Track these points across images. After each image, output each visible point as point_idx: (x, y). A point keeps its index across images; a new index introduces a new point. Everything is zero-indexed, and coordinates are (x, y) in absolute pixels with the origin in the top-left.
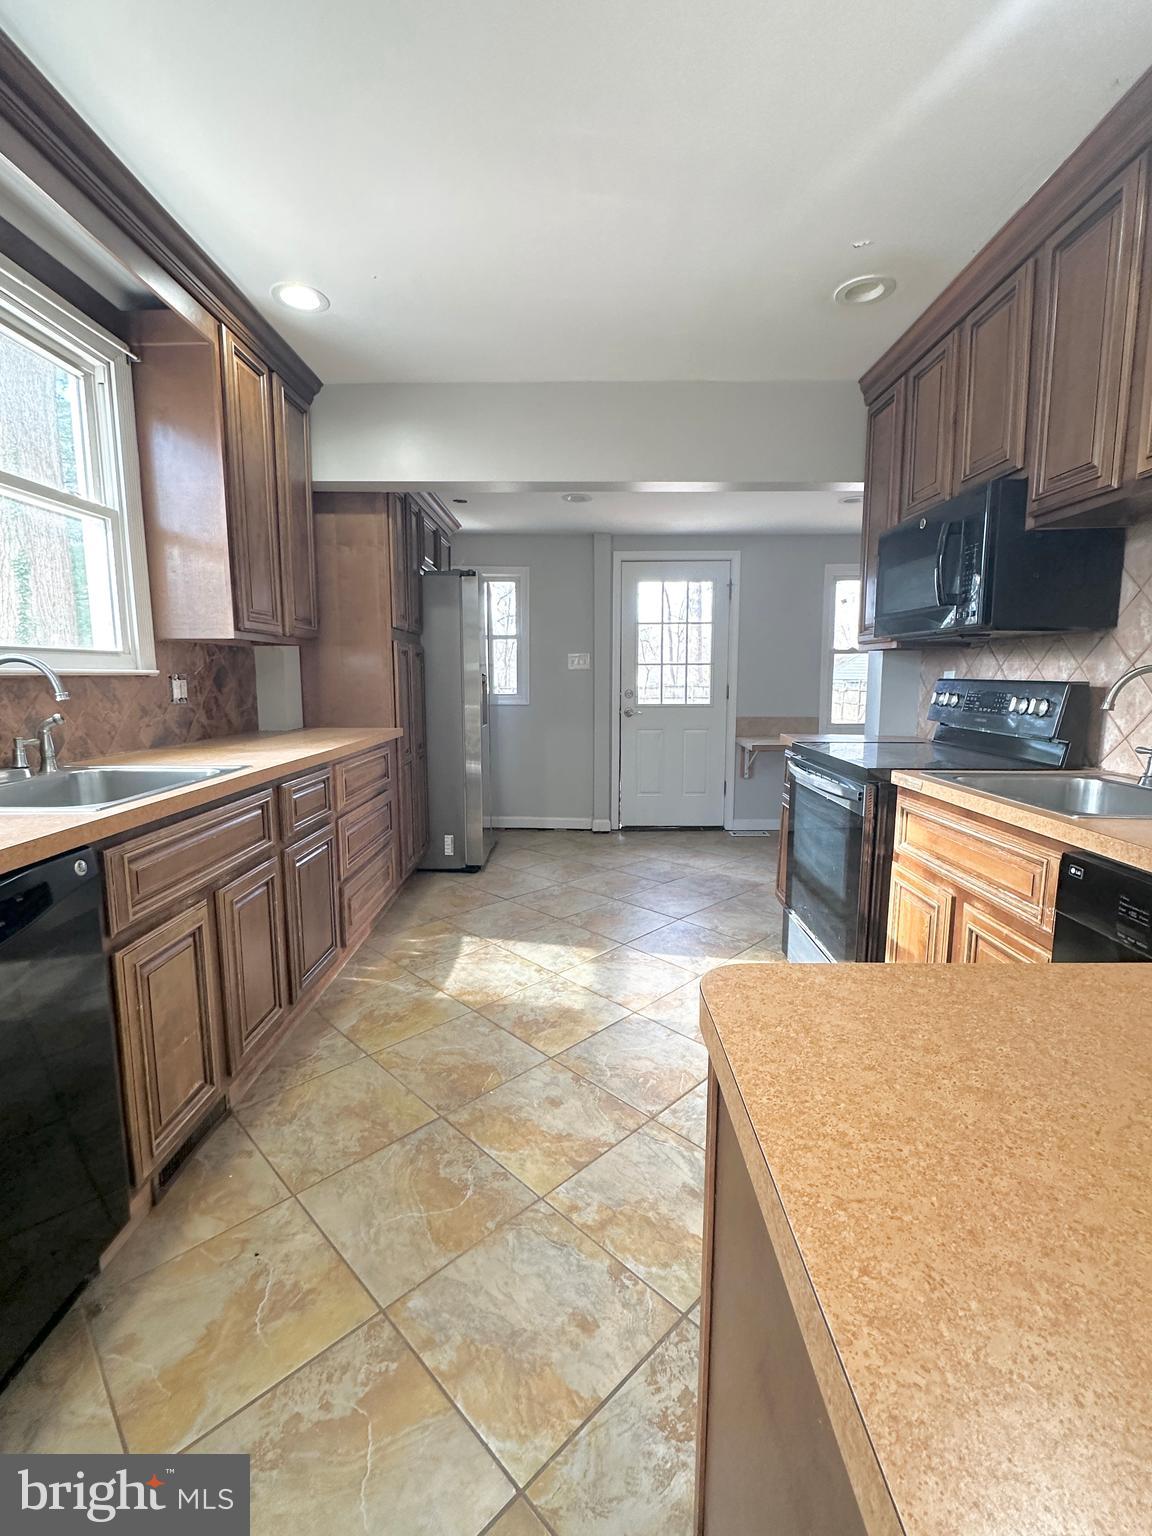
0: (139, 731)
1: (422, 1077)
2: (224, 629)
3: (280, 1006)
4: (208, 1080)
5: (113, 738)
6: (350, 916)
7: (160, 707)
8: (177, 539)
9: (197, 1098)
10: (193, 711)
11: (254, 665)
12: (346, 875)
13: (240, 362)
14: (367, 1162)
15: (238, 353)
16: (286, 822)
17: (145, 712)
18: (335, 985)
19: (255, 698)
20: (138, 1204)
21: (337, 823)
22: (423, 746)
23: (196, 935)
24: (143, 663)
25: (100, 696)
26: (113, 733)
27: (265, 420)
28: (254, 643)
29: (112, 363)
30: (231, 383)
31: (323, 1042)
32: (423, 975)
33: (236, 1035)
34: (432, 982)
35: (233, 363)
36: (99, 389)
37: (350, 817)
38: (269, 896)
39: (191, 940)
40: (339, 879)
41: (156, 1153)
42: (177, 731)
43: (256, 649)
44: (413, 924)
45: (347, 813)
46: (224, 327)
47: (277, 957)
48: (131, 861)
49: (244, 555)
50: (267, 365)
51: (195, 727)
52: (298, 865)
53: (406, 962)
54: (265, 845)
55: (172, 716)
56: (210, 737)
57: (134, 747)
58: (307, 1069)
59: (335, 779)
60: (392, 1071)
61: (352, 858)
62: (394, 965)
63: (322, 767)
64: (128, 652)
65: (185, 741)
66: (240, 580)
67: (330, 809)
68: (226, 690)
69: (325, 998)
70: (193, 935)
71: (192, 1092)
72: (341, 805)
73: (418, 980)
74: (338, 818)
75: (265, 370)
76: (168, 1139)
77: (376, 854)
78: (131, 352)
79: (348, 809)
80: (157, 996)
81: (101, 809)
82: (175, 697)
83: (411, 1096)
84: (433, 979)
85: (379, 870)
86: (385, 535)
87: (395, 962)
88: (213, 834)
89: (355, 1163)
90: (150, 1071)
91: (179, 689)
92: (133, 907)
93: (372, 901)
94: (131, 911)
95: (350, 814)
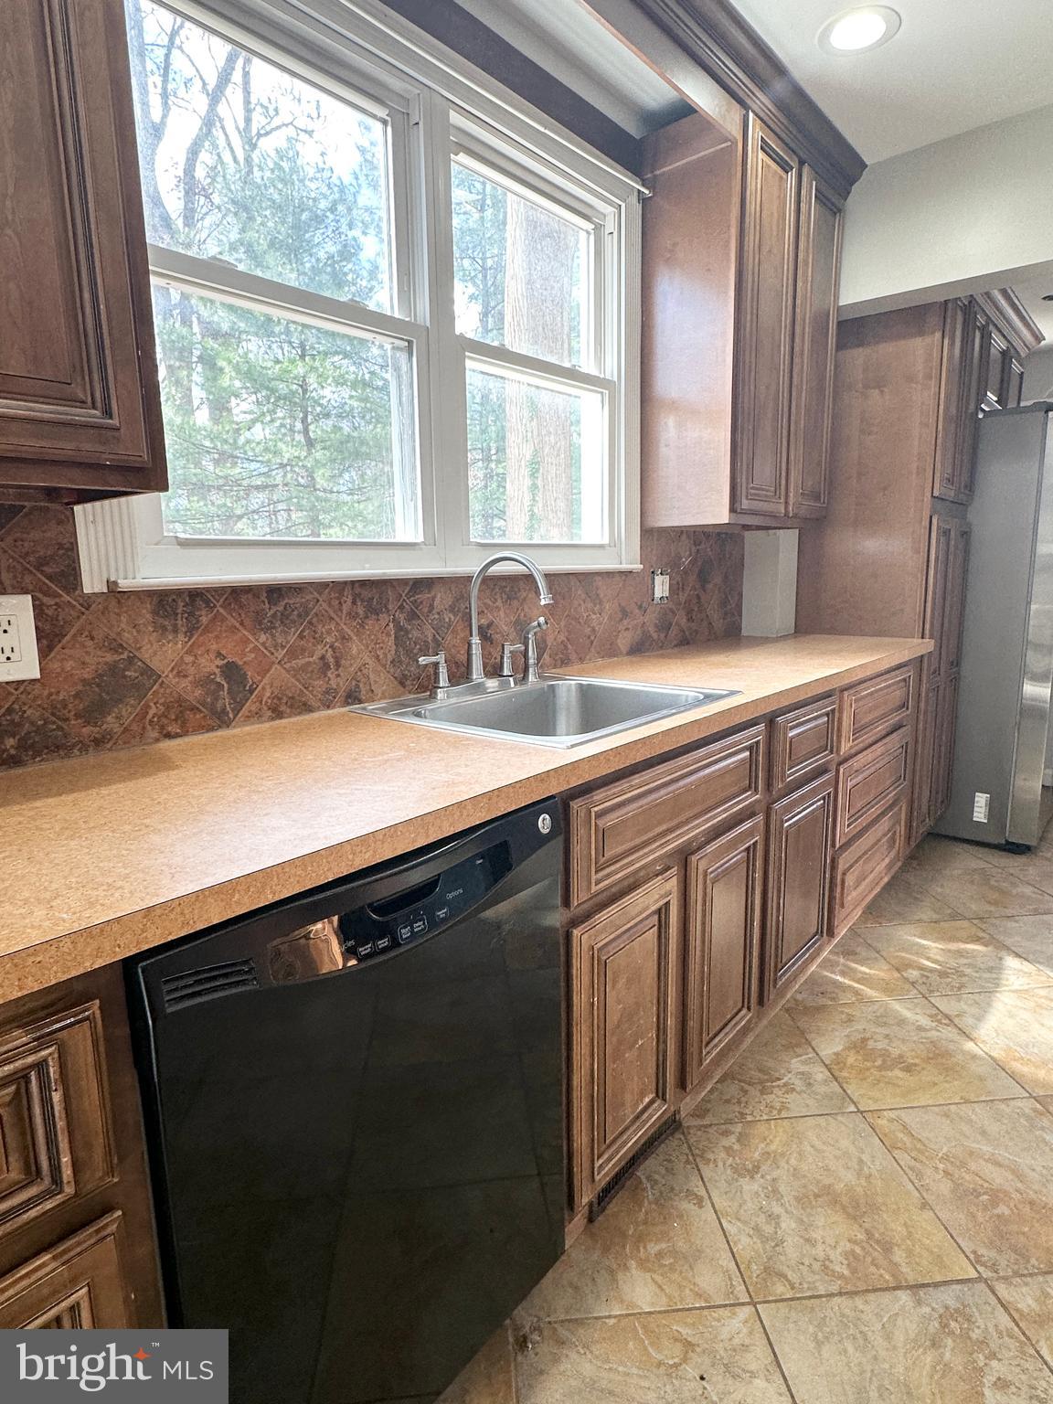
0: (617, 636)
1: (945, 1187)
2: (716, 512)
3: (749, 1009)
4: (660, 1094)
5: (592, 642)
6: (842, 894)
7: (640, 607)
8: (674, 406)
9: (646, 1115)
10: (673, 612)
11: (743, 555)
12: (843, 841)
13: (767, 159)
14: (859, 1302)
15: (765, 148)
16: (777, 770)
17: (625, 613)
18: (812, 981)
19: (741, 595)
20: (575, 1228)
21: (838, 771)
22: (956, 663)
23: (662, 912)
24: (628, 558)
25: (583, 596)
26: (592, 638)
27: (789, 232)
28: (746, 527)
29: (623, 205)
30: (754, 188)
31: (796, 1064)
32: (943, 1005)
33: (696, 1038)
34: (956, 1021)
35: (758, 159)
36: (608, 239)
37: (856, 763)
38: (748, 863)
39: (656, 917)
40: (833, 845)
41: (597, 1178)
42: (655, 636)
43: (747, 534)
44: (924, 917)
45: (851, 757)
46: (751, 114)
47: (751, 947)
48: (599, 815)
49: (749, 414)
50: (797, 156)
51: (674, 631)
52: (786, 825)
53: (913, 974)
54: (749, 799)
55: (651, 618)
56: (688, 643)
57: (610, 652)
58: (775, 1098)
59: (841, 711)
60: (897, 1153)
61: (853, 818)
62: (896, 975)
63: (828, 695)
64: (614, 543)
65: (661, 647)
66: (742, 448)
67: (832, 752)
68: (710, 586)
69: (799, 997)
70: (659, 911)
71: (641, 1107)
72: (845, 747)
73: (934, 1011)
74: (840, 764)
75: (795, 164)
76: (612, 1162)
77: (883, 814)
78: (643, 185)
79: (853, 751)
80: (613, 987)
81: (573, 746)
82: (656, 596)
83: (928, 1214)
84: (958, 1016)
85: (885, 835)
86: (936, 362)
87: (898, 970)
88: (691, 784)
89: (840, 1294)
90: (599, 1079)
91: (661, 587)
92: (596, 872)
93: (871, 876)
94: (594, 877)
95: (855, 759)
